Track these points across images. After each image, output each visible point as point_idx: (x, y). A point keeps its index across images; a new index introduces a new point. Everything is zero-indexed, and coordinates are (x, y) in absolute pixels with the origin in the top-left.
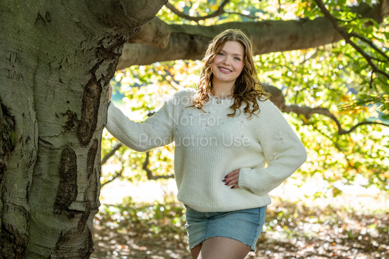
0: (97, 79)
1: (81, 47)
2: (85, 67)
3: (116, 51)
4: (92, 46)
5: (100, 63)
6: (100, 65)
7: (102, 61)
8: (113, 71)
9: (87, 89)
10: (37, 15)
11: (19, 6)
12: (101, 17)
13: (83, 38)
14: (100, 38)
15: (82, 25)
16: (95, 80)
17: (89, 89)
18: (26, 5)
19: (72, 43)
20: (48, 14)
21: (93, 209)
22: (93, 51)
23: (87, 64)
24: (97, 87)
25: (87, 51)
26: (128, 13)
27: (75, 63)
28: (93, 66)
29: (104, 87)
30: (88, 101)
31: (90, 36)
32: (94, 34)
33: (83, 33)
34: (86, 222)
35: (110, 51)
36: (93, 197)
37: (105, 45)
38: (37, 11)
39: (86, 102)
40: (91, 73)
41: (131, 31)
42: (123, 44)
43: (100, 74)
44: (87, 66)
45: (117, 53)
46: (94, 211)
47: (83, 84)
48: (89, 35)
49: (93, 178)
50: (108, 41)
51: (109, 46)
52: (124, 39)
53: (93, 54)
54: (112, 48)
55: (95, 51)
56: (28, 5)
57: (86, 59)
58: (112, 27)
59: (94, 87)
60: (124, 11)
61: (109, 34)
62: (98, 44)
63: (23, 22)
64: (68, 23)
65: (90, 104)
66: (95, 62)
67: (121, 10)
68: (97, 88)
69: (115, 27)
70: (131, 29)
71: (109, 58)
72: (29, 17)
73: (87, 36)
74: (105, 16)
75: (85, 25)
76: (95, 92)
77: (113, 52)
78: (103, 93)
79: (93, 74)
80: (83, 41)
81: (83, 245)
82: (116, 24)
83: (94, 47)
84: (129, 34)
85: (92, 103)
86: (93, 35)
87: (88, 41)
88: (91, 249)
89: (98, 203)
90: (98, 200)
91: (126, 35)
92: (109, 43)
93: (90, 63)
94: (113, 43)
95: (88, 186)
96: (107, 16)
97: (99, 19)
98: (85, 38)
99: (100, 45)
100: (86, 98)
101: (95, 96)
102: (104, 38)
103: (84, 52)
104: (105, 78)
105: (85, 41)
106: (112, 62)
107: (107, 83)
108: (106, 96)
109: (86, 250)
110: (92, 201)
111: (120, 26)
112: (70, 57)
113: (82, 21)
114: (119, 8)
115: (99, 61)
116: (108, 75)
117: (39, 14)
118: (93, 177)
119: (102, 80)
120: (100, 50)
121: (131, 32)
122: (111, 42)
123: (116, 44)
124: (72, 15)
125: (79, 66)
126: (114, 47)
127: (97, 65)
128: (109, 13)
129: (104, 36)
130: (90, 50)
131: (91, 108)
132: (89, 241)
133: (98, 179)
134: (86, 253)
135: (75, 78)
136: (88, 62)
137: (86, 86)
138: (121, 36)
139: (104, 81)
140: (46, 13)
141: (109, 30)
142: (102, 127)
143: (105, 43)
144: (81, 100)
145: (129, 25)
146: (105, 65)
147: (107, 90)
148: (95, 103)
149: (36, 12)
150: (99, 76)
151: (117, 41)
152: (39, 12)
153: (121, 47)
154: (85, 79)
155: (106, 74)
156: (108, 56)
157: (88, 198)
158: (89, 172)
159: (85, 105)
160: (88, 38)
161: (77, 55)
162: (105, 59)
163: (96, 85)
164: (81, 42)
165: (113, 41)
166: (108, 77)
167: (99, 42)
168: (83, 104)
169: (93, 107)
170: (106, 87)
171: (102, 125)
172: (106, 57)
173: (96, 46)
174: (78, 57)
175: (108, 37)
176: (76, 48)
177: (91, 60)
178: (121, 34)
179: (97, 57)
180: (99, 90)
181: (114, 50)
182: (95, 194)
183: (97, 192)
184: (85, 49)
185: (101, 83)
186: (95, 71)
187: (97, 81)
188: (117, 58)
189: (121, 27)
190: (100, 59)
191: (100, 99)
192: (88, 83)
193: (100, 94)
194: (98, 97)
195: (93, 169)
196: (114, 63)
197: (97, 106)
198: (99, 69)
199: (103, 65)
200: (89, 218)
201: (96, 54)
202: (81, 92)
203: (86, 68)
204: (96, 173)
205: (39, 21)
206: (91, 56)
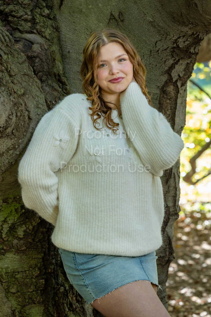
0: (174, 79)
1: (156, 47)
2: (161, 67)
3: (192, 50)
4: (167, 46)
5: (176, 63)
6: (176, 65)
7: (179, 61)
8: (190, 70)
9: (163, 91)
10: (110, 15)
11: (90, 6)
12: (175, 15)
13: (158, 37)
14: (175, 37)
15: (156, 25)
16: (171, 81)
17: (165, 90)
18: (98, 5)
19: (146, 43)
20: (121, 14)
21: (172, 215)
22: (168, 51)
23: (162, 64)
24: (173, 88)
25: (162, 51)
26: (203, 11)
27: (150, 64)
28: (169, 66)
29: (182, 88)
30: (165, 103)
31: (165, 35)
32: (168, 33)
33: (158, 33)
34: (165, 228)
35: (186, 51)
36: (172, 202)
37: (181, 44)
38: (110, 10)
39: (162, 104)
40: (167, 74)
41: (208, 28)
42: (199, 43)
43: (176, 75)
44: (163, 67)
45: (194, 52)
46: (174, 217)
47: (159, 86)
48: (163, 34)
49: (172, 183)
50: (184, 40)
51: (185, 45)
52: (201, 37)
53: (168, 54)
54: (188, 47)
55: (171, 51)
56: (100, 5)
57: (162, 59)
58: (187, 26)
59: (170, 88)
60: (199, 9)
61: (184, 33)
62: (173, 44)
63: (96, 23)
64: (141, 23)
65: (167, 106)
66: (171, 62)
67: (196, 8)
68: (173, 90)
69: (190, 25)
70: (208, 26)
71: (185, 57)
72: (101, 18)
73: (162, 35)
74: (179, 14)
75: (160, 24)
76: (172, 93)
77: (189, 51)
78: (181, 94)
79: (170, 75)
80: (158, 41)
81: (163, 253)
82: (191, 23)
83: (169, 47)
84: (206, 32)
85: (169, 105)
86: (168, 35)
87: (163, 40)
88: (172, 256)
89: (178, 209)
90: (178, 205)
91: (203, 33)
92: (184, 42)
93: (165, 64)
94: (189, 42)
95: (166, 191)
96: (181, 15)
97: (174, 18)
98: (159, 37)
99: (175, 44)
100: (162, 99)
101: (172, 97)
102: (179, 38)
103: (159, 51)
104: (181, 79)
105: (160, 40)
106: (189, 62)
107: (184, 84)
108: (184, 96)
109: (166, 257)
110: (172, 207)
111: (195, 24)
112: (145, 58)
113: (156, 20)
114: (194, 6)
115: (175, 61)
116: (185, 75)
117: (112, 14)
118: (172, 181)
119: (178, 81)
120: (175, 50)
121: (207, 30)
122: (186, 41)
123: (193, 43)
124: (145, 14)
125: (154, 66)
126: (190, 46)
127: (174, 66)
128: (184, 11)
129: (180, 34)
130: (165, 50)
131: (168, 110)
132: (169, 248)
133: (177, 184)
134: (166, 261)
135: (150, 79)
136: (164, 62)
137: (162, 87)
138: (197, 34)
139: (181, 82)
140: (119, 13)
141: (185, 29)
142: (181, 130)
143: (181, 42)
144: (157, 102)
145: (204, 23)
146: (182, 65)
147: (185, 91)
148: (172, 105)
149: (108, 13)
150: (175, 77)
151: (193, 39)
152: (112, 11)
153: (198, 45)
154: (161, 80)
155: (183, 74)
156: (185, 56)
157: (168, 203)
158: (168, 177)
159: (162, 107)
160: (163, 38)
161: (152, 56)
162: (182, 58)
163: (172, 86)
164: (156, 42)
165: (188, 40)
166: (185, 77)
167: (174, 41)
168: (160, 106)
169: (170, 109)
170: (183, 88)
171: (180, 127)
172: (182, 56)
173: (171, 45)
174: (153, 58)
175: (184, 36)
176: (150, 49)
177: (166, 60)
178: (197, 33)
179: (173, 57)
180: (176, 90)
181: (190, 49)
182: (174, 200)
183: (176, 197)
184: (159, 49)
185: (178, 83)
186: (171, 72)
187: (174, 81)
188: (194, 57)
189: (196, 26)
190: (176, 59)
191: (177, 101)
192: (164, 84)
193: (177, 95)
194: (175, 98)
195: (171, 173)
196: (191, 62)
197: (174, 108)
198: (175, 69)
199: (179, 64)
200: (169, 224)
201: (172, 53)
202: (157, 94)
203: (162, 69)
204: (175, 177)
205: (111, 21)
206: (166, 56)
